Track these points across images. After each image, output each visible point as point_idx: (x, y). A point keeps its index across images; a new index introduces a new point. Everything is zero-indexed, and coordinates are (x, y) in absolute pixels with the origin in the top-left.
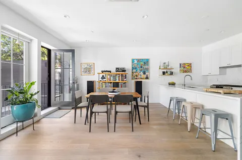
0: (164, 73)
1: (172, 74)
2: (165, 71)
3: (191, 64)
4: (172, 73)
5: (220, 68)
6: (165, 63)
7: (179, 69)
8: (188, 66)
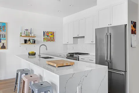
0: (26, 41)
1: (34, 43)
2: (27, 39)
3: (53, 33)
4: (35, 41)
5: (73, 38)
6: (27, 30)
7: (43, 37)
8: (51, 34)
